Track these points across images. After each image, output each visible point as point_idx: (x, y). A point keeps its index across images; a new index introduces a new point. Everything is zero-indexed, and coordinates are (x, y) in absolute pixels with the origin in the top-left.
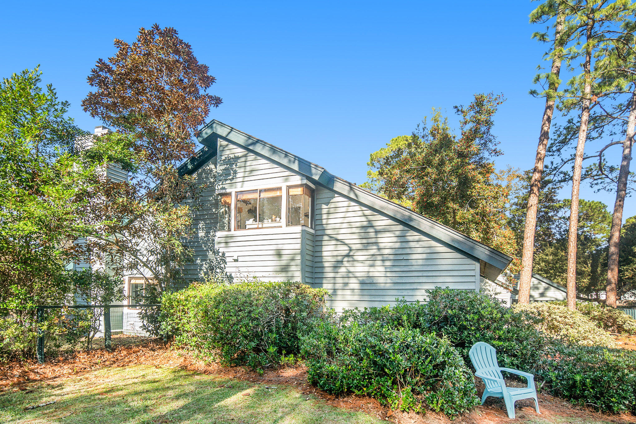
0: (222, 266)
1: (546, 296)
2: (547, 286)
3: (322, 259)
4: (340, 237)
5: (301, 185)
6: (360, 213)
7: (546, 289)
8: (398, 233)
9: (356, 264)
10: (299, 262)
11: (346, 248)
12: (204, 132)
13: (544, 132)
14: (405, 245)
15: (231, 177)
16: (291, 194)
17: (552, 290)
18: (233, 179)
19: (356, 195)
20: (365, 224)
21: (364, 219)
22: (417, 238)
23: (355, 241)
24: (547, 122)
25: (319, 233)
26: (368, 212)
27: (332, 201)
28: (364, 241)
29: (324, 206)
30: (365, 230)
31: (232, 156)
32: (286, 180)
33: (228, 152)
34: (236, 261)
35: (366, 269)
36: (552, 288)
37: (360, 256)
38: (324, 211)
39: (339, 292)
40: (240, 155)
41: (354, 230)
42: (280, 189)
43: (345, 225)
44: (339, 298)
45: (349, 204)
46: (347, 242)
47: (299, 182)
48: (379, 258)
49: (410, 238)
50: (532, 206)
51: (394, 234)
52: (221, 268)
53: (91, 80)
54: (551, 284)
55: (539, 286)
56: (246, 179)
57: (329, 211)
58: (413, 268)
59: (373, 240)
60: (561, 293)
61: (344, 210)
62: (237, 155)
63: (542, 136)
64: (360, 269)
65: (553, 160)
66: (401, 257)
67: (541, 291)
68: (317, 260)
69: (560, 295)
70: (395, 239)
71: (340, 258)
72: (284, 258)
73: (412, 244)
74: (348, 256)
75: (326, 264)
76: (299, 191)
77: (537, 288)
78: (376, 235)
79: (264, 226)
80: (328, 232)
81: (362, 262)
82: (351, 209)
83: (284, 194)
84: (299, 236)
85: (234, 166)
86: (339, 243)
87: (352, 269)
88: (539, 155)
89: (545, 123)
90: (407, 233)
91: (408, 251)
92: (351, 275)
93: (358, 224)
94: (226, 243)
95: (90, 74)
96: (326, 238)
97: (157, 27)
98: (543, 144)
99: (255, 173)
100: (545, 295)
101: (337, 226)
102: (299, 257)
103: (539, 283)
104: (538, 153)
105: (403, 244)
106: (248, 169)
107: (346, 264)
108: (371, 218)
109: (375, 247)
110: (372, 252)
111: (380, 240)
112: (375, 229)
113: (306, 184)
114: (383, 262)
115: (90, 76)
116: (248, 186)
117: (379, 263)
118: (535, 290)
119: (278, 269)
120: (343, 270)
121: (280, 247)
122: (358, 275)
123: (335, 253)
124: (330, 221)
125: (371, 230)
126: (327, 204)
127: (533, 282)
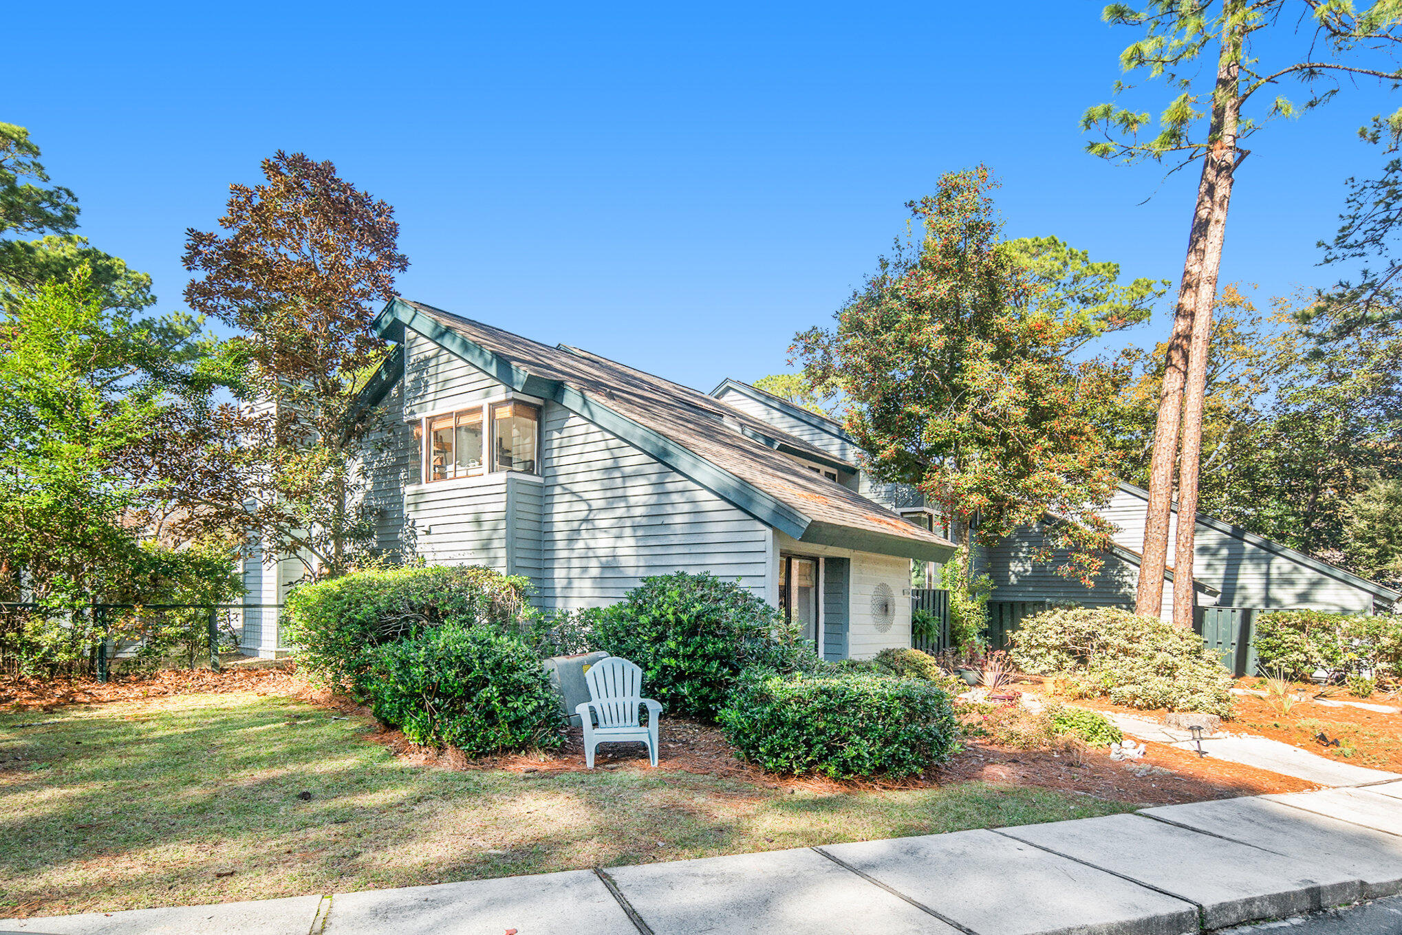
0: (412, 542)
1: (1315, 602)
2: (1318, 575)
3: (552, 527)
4: (576, 488)
5: (507, 401)
6: (602, 445)
7: (1315, 584)
8: (654, 478)
9: (599, 534)
10: (502, 533)
11: (584, 506)
12: (383, 320)
13: (1200, 223)
14: (664, 499)
15: (420, 394)
16: (497, 416)
17: (1330, 587)
18: (424, 395)
19: (591, 413)
20: (609, 463)
21: (607, 455)
22: (680, 486)
23: (596, 496)
24: (1207, 198)
25: (550, 482)
26: (614, 443)
27: (567, 424)
28: (609, 494)
29: (556, 435)
30: (610, 474)
31: (422, 357)
32: (487, 395)
33: (415, 351)
34: (428, 533)
35: (611, 542)
36: (1332, 581)
37: (604, 520)
38: (556, 444)
39: (576, 583)
40: (430, 354)
41: (596, 475)
42: (479, 410)
43: (582, 467)
44: (575, 593)
45: (588, 428)
46: (586, 496)
47: (502, 397)
48: (628, 522)
49: (670, 487)
50: (1167, 394)
51: (649, 479)
52: (411, 546)
53: (189, 262)
54: (1327, 571)
55: (1294, 576)
56: (440, 395)
57: (561, 443)
58: (675, 540)
59: (619, 492)
60: (1356, 595)
61: (580, 440)
62: (427, 354)
63: (1194, 231)
64: (603, 543)
65: (1366, 266)
66: (658, 521)
67: (1301, 588)
68: (546, 528)
69: (1352, 598)
70: (650, 489)
71: (575, 525)
72: (486, 526)
73: (675, 498)
74: (586, 520)
75: (558, 536)
76: (505, 412)
77: (1291, 582)
78: (624, 482)
79: (471, 472)
80: (561, 480)
81: (605, 530)
82: (591, 438)
83: (485, 417)
84: (502, 489)
85: (425, 375)
86: (575, 498)
87: (592, 544)
88: (1188, 278)
89: (1203, 201)
90: (666, 477)
91: (669, 509)
92: (591, 554)
93: (600, 465)
94: (416, 504)
95: (184, 253)
96: (558, 490)
97: (281, 156)
98: (1196, 252)
99: (449, 385)
100: (1311, 598)
101: (572, 469)
102: (503, 525)
103: (1296, 568)
104: (1186, 273)
105: (663, 497)
106: (441, 377)
107: (584, 534)
108: (617, 453)
109: (623, 504)
110: (619, 513)
111: (630, 492)
112: (622, 473)
113: (513, 399)
114: (635, 531)
115: (184, 256)
116: (442, 408)
117: (628, 532)
118: (1286, 586)
119: (477, 544)
120: (581, 544)
121: (480, 508)
122: (600, 553)
123: (570, 516)
124: (564, 461)
125: (617, 474)
126: (560, 430)
127: (1279, 568)
